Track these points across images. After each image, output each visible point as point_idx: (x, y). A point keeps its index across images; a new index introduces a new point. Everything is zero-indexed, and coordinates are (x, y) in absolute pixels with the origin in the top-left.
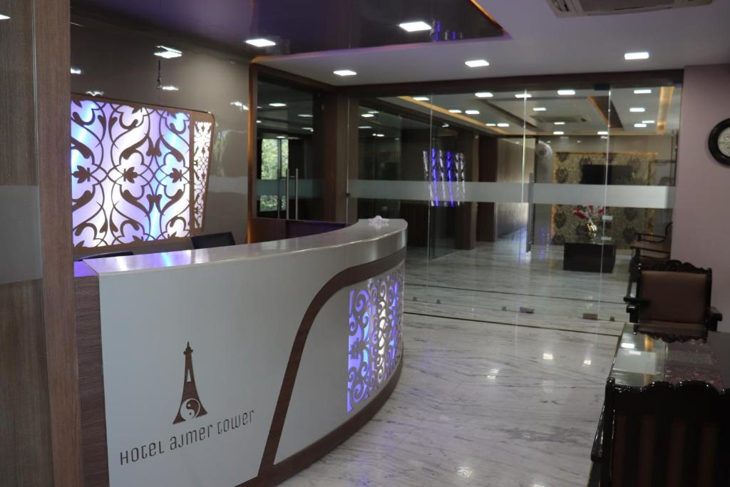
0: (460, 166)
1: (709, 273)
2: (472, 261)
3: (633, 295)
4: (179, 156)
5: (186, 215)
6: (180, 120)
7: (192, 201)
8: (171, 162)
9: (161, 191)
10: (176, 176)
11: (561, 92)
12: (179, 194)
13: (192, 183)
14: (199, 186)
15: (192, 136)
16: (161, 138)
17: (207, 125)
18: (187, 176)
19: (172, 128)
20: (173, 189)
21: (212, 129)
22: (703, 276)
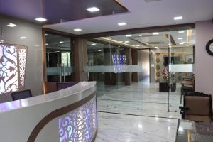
0: (125, 59)
1: (210, 96)
2: (130, 90)
3: (182, 106)
4: (12, 62)
5: (17, 83)
6: (12, 49)
7: (19, 78)
8: (9, 64)
9: (4, 75)
10: (11, 69)
11: (154, 34)
12: (13, 76)
13: (19, 71)
14: (22, 72)
15: (18, 54)
16: (4, 55)
17: (25, 50)
18: (17, 69)
19: (9, 52)
20: (10, 74)
21: (27, 51)
22: (208, 98)
